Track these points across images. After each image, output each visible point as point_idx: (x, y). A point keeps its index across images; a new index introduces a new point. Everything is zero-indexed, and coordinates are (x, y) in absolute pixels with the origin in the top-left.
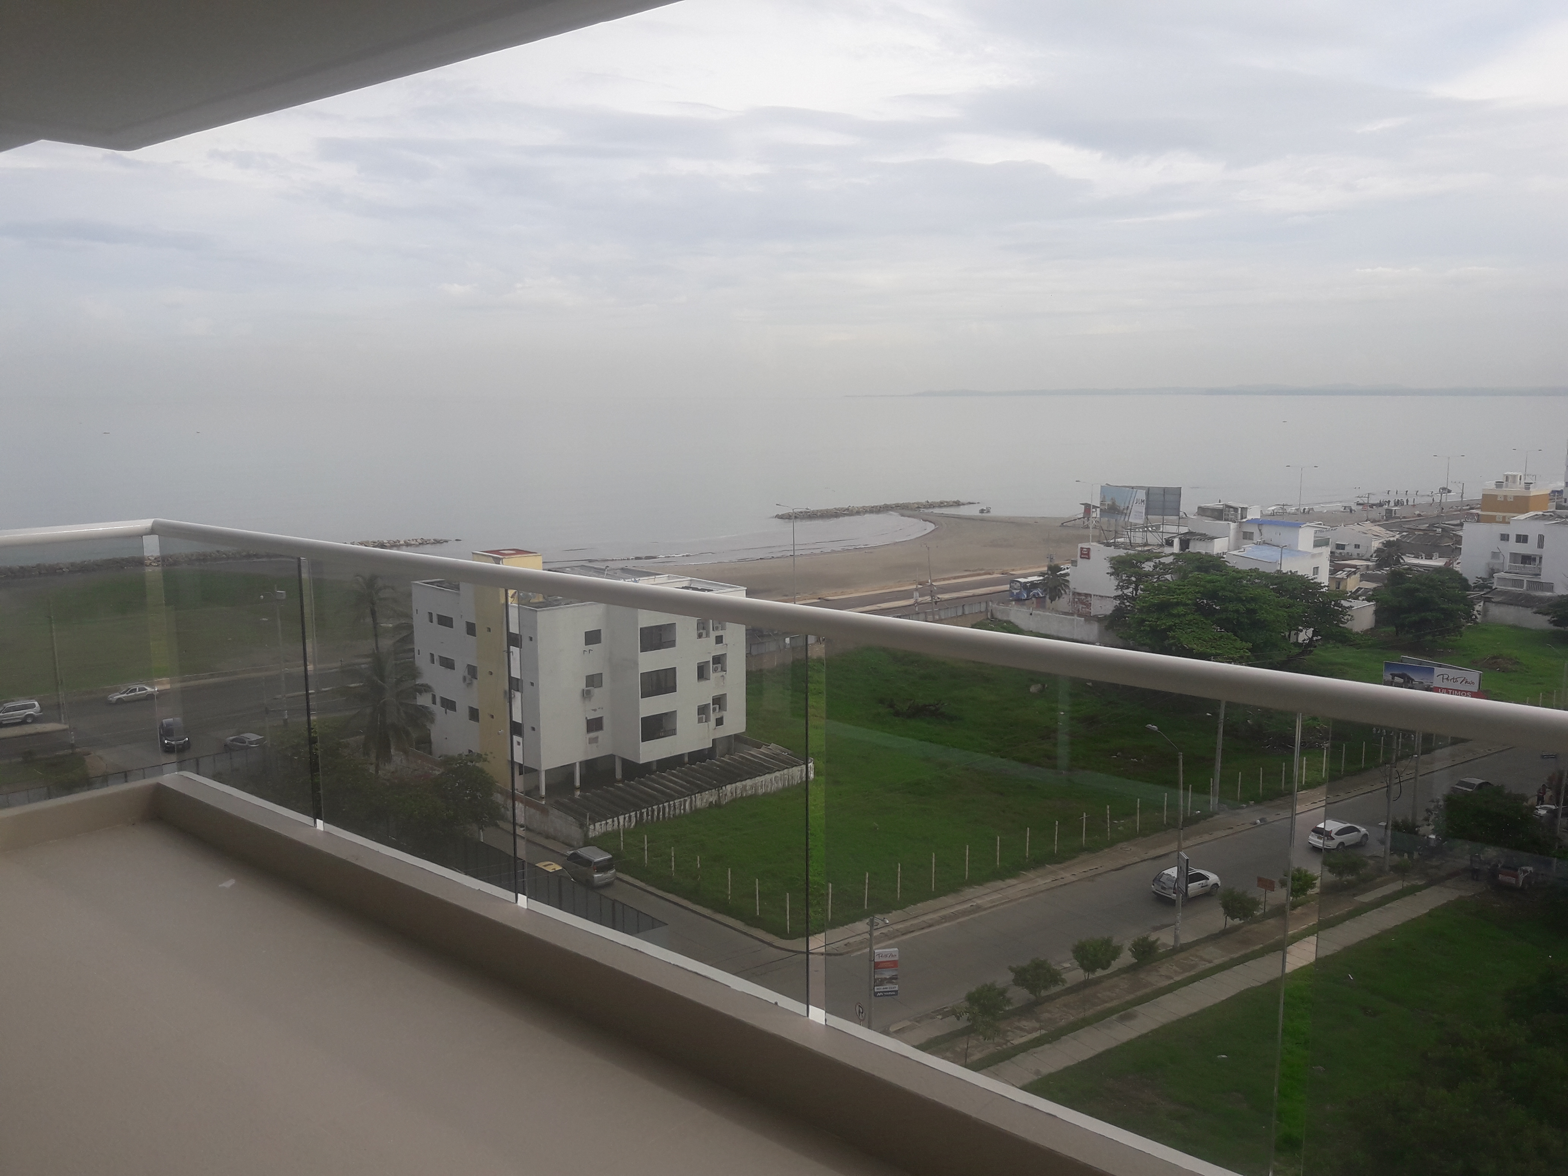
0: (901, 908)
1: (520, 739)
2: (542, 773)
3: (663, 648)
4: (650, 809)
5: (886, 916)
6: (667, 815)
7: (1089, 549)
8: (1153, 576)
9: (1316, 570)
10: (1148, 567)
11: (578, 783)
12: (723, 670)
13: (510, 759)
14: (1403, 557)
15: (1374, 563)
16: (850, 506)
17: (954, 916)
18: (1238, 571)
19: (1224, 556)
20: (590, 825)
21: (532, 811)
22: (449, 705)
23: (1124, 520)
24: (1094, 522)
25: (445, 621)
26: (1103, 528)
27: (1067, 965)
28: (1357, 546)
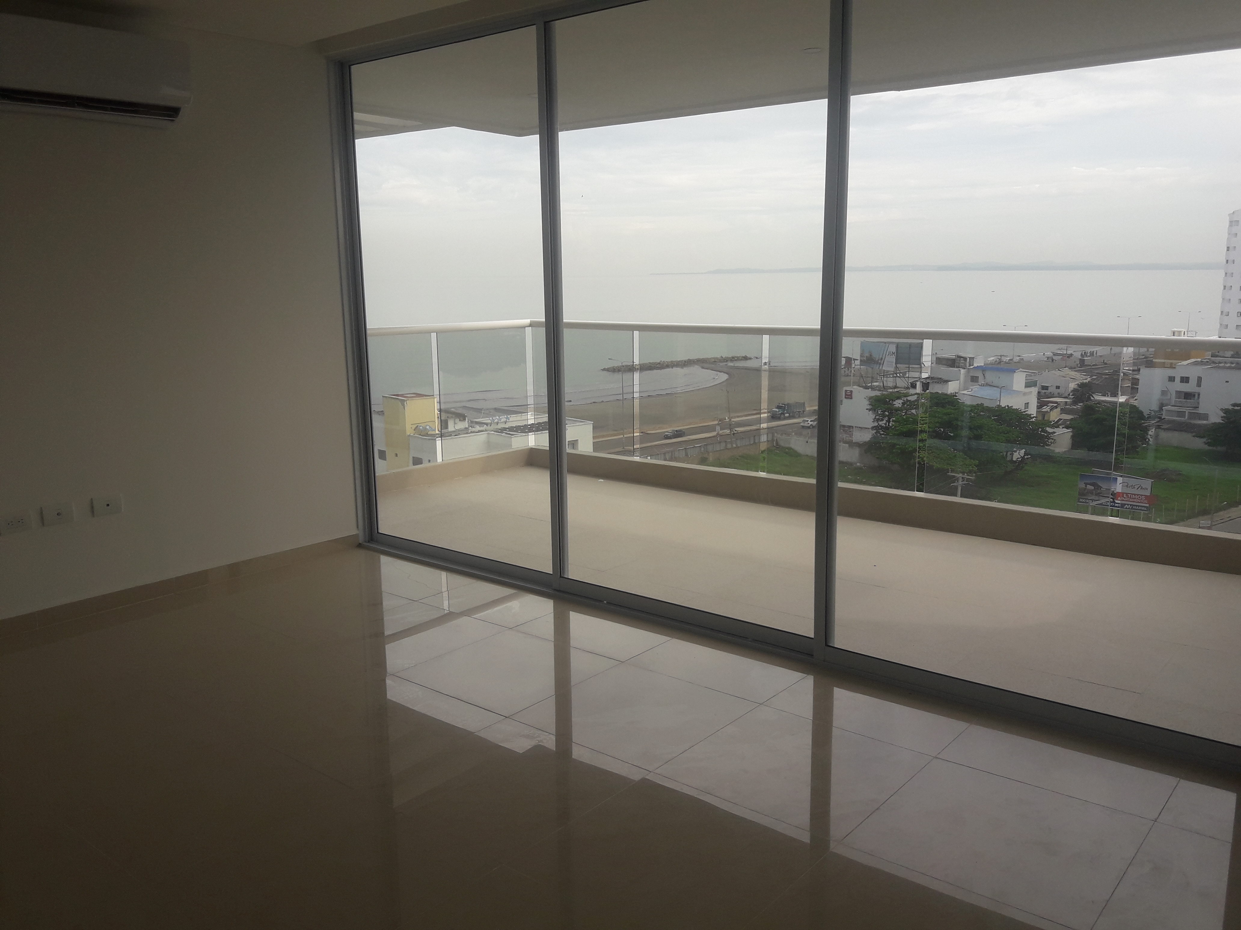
7: (851, 391)
8: (901, 410)
9: (1027, 404)
10: (898, 403)
14: (1093, 395)
15: (1071, 400)
18: (968, 406)
19: (957, 395)
23: (879, 368)
24: (855, 371)
26: (862, 375)
28: (1058, 387)
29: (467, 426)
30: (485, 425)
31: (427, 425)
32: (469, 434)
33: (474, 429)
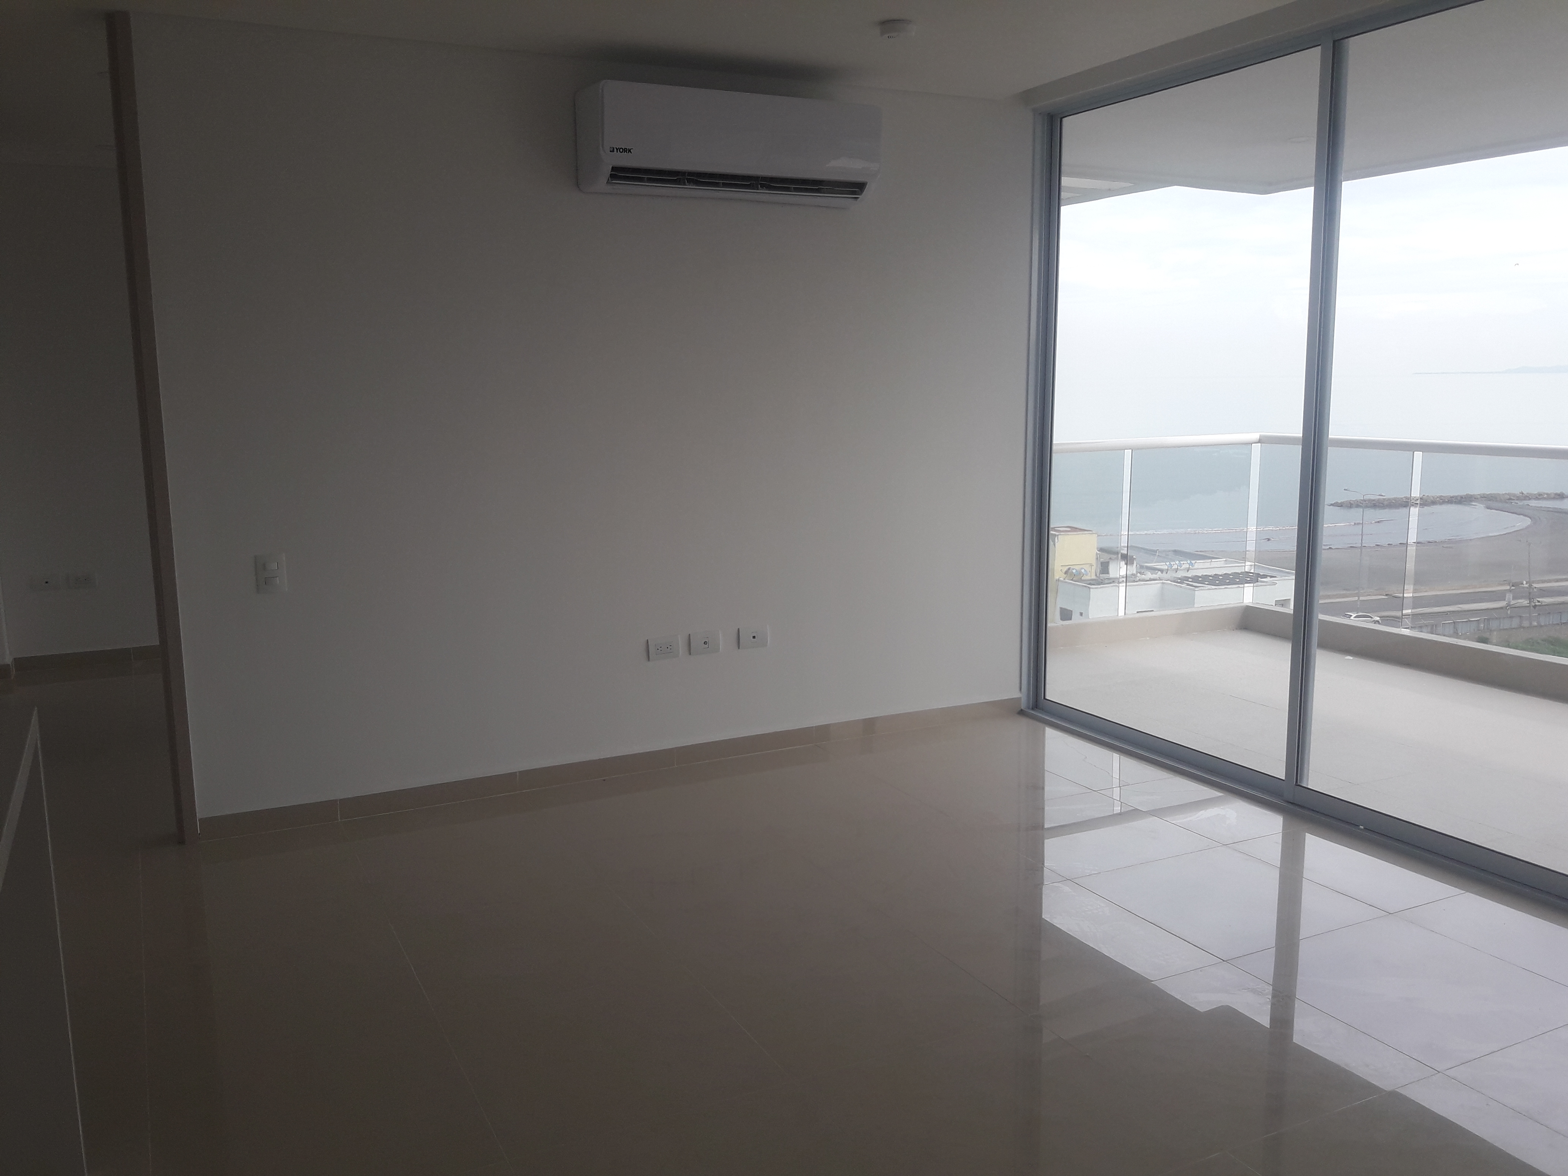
29: (1135, 572)
30: (1159, 572)
31: (1082, 568)
32: (1137, 582)
33: (1143, 576)
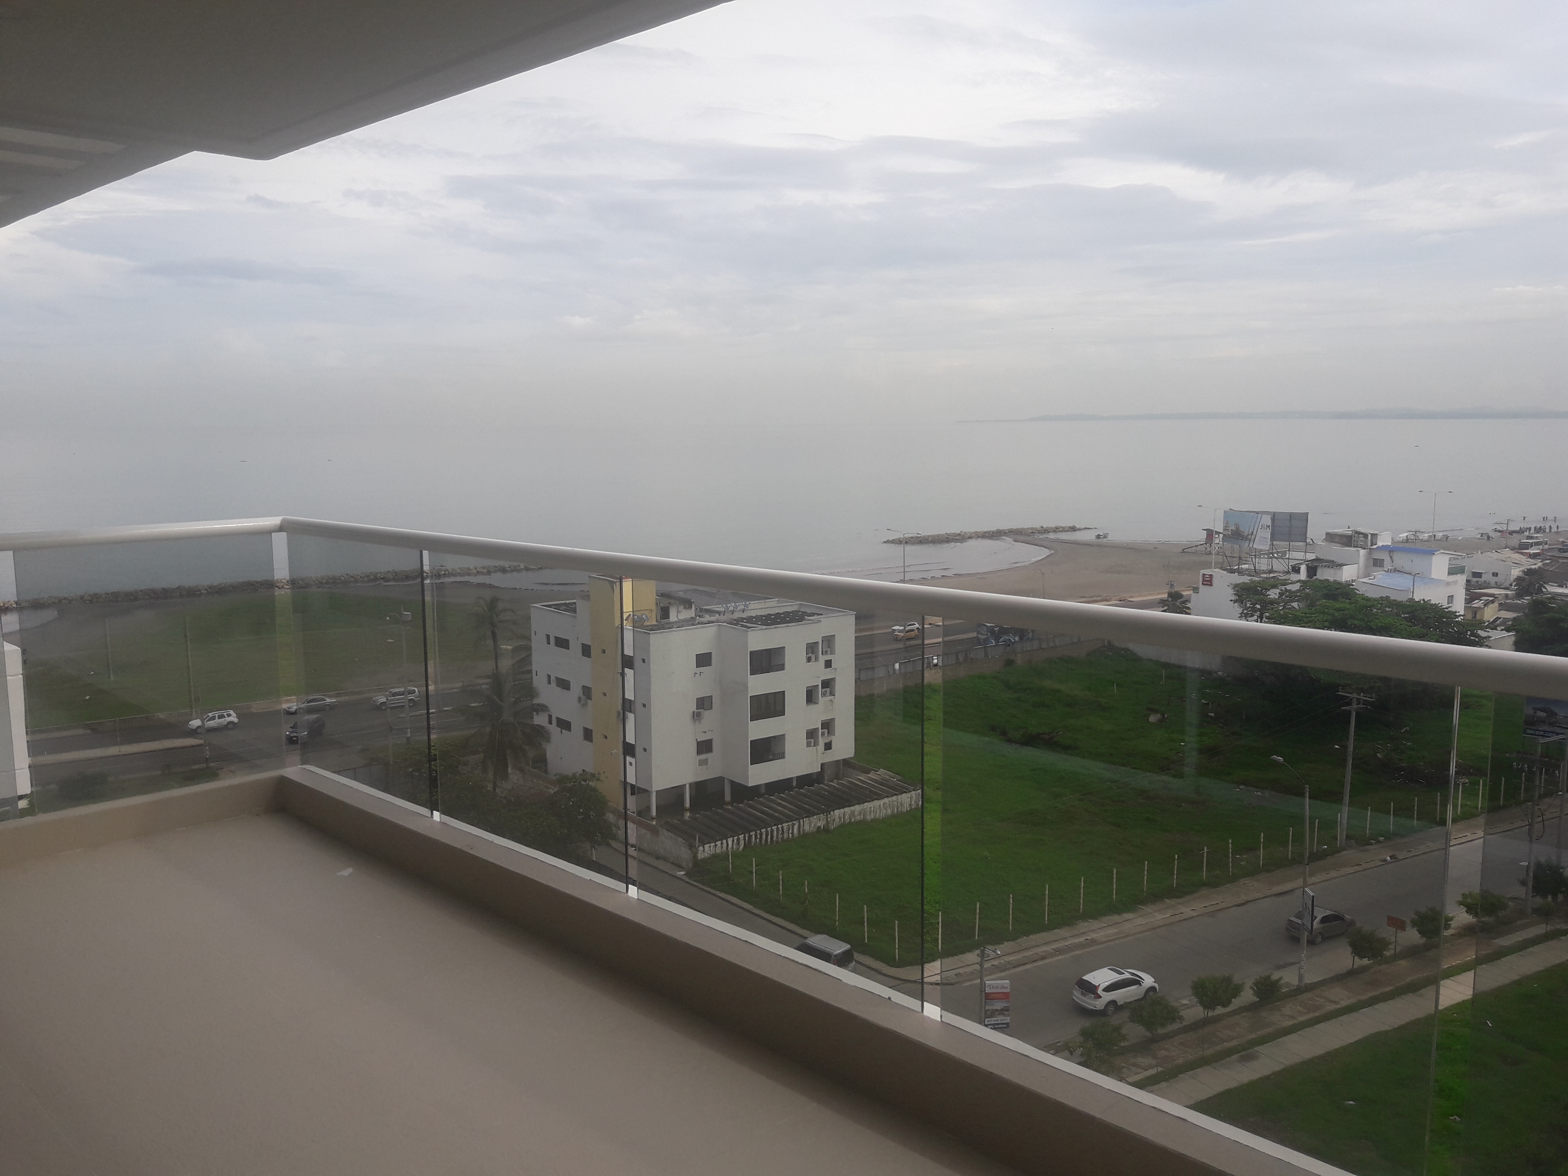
0: (1013, 940)
1: (633, 760)
2: (653, 794)
3: (772, 671)
4: (758, 832)
5: (997, 947)
6: (775, 839)
7: (1211, 576)
8: (1278, 603)
9: (1451, 598)
10: (1273, 594)
11: (687, 804)
12: (832, 694)
13: (623, 780)
14: (1545, 585)
15: (1514, 592)
16: (962, 532)
17: (1069, 949)
18: (1368, 599)
19: (1354, 584)
20: (699, 846)
21: (644, 831)
22: (564, 725)
23: (1249, 546)
24: (1217, 548)
25: (562, 643)
26: (1227, 555)
27: (1185, 1002)
28: (1495, 575)
29: (694, 615)
30: (717, 615)
31: (643, 614)
32: (696, 625)
33: (702, 619)
